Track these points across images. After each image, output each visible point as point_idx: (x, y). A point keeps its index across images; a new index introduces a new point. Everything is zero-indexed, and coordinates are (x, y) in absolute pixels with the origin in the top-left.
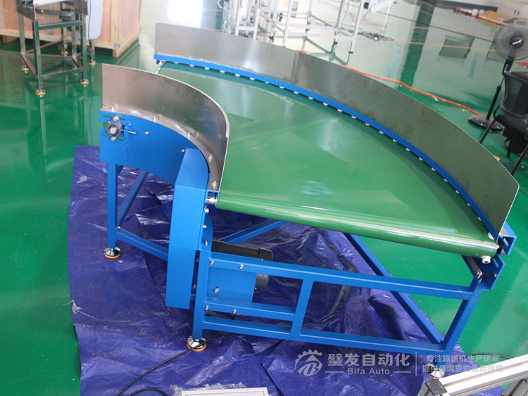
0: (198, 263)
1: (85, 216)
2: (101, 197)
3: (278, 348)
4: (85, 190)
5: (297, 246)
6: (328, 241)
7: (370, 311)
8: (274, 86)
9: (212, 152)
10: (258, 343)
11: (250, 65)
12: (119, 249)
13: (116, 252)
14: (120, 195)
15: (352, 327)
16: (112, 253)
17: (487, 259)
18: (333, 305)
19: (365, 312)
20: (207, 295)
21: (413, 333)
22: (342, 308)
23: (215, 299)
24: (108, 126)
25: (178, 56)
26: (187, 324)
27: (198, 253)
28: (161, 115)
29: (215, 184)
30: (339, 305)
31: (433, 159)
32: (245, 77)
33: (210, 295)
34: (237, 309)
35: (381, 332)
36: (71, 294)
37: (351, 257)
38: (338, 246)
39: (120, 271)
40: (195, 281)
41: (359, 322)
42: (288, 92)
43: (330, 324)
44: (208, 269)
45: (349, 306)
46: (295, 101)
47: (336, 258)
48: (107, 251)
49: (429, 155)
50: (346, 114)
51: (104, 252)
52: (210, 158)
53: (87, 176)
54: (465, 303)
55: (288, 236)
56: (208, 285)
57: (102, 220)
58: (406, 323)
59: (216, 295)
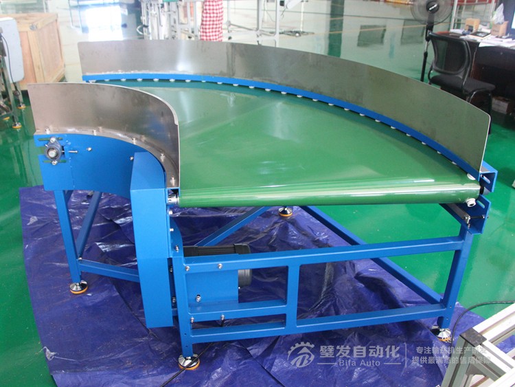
0: (172, 273)
1: (42, 256)
2: (56, 234)
3: (276, 346)
4: (38, 231)
5: (269, 240)
6: (299, 229)
7: (360, 288)
8: (212, 84)
9: (163, 151)
10: (254, 346)
11: (184, 67)
12: (85, 283)
13: (83, 286)
14: (75, 228)
15: (347, 308)
16: (79, 287)
17: (471, 202)
18: (321, 290)
19: (355, 290)
20: (190, 306)
21: (409, 300)
22: (331, 291)
23: (199, 309)
24: (46, 150)
25: (108, 73)
26: (174, 343)
27: (170, 260)
28: (100, 128)
29: (173, 181)
30: (327, 289)
31: (391, 117)
32: (180, 81)
33: (193, 306)
34: (224, 313)
35: (376, 306)
36: (42, 341)
37: (327, 239)
38: (311, 232)
39: (91, 304)
40: (173, 294)
41: (352, 302)
42: (228, 85)
43: (323, 310)
44: (184, 277)
45: (338, 288)
46: (236, 94)
47: (311, 244)
48: (73, 287)
49: (385, 115)
50: (291, 95)
51: (70, 289)
52: (162, 158)
53: (37, 216)
54: (458, 253)
55: (257, 232)
56: (188, 295)
57: (62, 256)
58: (399, 290)
59: (200, 304)
